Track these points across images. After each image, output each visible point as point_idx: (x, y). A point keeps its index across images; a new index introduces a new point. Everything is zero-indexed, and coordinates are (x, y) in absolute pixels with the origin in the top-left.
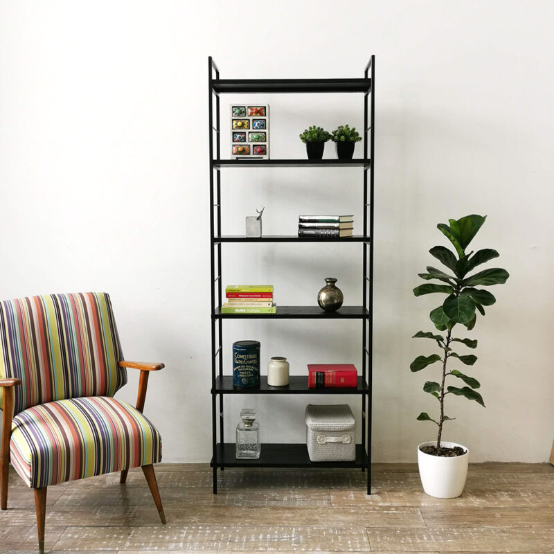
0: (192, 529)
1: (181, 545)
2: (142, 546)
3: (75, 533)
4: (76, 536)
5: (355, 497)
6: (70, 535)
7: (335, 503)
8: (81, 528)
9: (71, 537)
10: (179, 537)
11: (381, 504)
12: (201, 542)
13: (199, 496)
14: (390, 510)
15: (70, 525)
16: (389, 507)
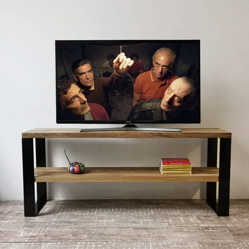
0: (83, 244)
5: (184, 221)
7: (173, 225)
8: (8, 244)
11: (202, 225)
13: (87, 220)
14: (209, 230)
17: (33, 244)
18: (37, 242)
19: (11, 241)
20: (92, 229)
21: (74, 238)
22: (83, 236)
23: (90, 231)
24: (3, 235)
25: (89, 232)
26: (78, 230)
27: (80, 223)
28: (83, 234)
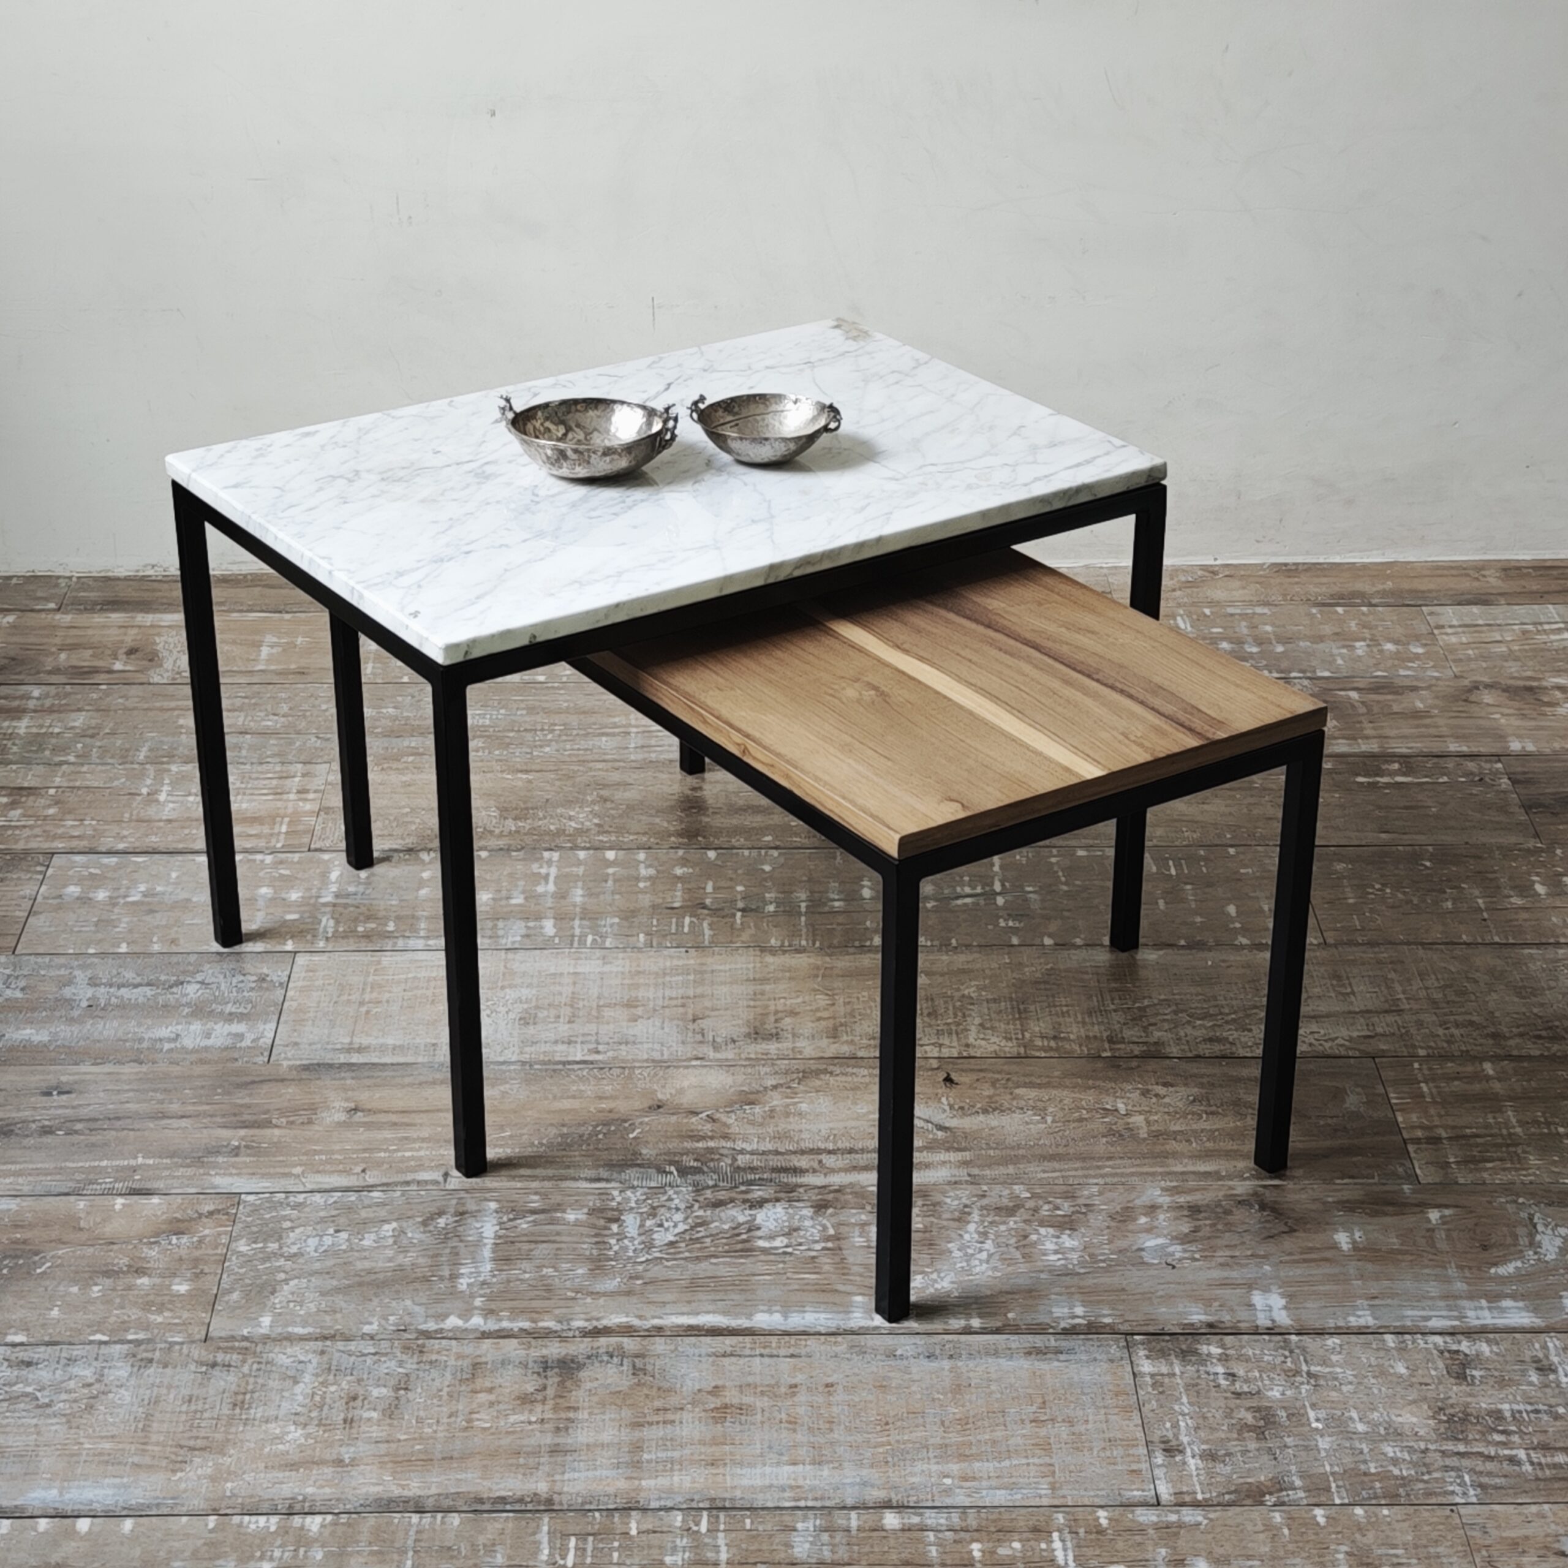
0: (579, 863)
1: (549, 927)
2: (388, 936)
3: (96, 881)
4: (101, 895)
6: (73, 890)
8: (113, 860)
9: (84, 900)
10: (530, 896)
12: (629, 915)
13: (574, 720)
15: (60, 845)
16: (1373, 756)
17: (269, 859)
18: (288, 849)
19: (121, 846)
20: (616, 776)
21: (511, 825)
22: (570, 818)
23: (605, 786)
24: (51, 811)
25: (605, 793)
26: (530, 781)
27: (529, 736)
28: (569, 803)
